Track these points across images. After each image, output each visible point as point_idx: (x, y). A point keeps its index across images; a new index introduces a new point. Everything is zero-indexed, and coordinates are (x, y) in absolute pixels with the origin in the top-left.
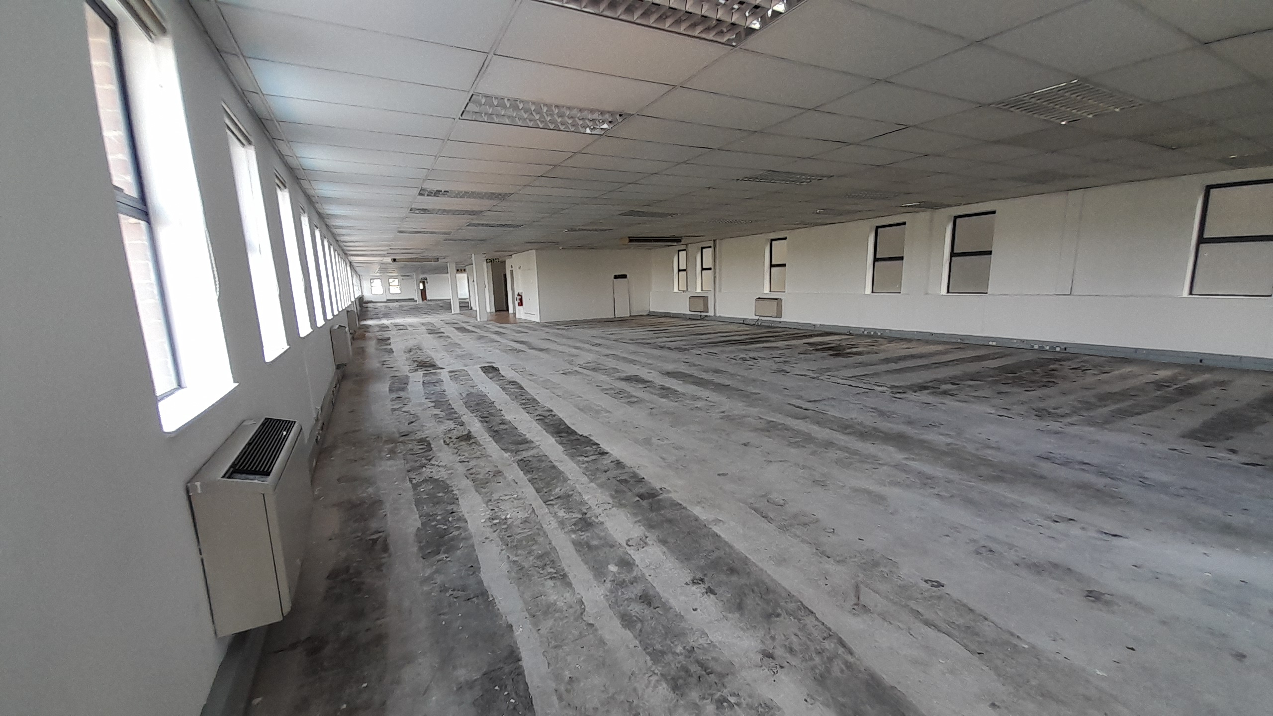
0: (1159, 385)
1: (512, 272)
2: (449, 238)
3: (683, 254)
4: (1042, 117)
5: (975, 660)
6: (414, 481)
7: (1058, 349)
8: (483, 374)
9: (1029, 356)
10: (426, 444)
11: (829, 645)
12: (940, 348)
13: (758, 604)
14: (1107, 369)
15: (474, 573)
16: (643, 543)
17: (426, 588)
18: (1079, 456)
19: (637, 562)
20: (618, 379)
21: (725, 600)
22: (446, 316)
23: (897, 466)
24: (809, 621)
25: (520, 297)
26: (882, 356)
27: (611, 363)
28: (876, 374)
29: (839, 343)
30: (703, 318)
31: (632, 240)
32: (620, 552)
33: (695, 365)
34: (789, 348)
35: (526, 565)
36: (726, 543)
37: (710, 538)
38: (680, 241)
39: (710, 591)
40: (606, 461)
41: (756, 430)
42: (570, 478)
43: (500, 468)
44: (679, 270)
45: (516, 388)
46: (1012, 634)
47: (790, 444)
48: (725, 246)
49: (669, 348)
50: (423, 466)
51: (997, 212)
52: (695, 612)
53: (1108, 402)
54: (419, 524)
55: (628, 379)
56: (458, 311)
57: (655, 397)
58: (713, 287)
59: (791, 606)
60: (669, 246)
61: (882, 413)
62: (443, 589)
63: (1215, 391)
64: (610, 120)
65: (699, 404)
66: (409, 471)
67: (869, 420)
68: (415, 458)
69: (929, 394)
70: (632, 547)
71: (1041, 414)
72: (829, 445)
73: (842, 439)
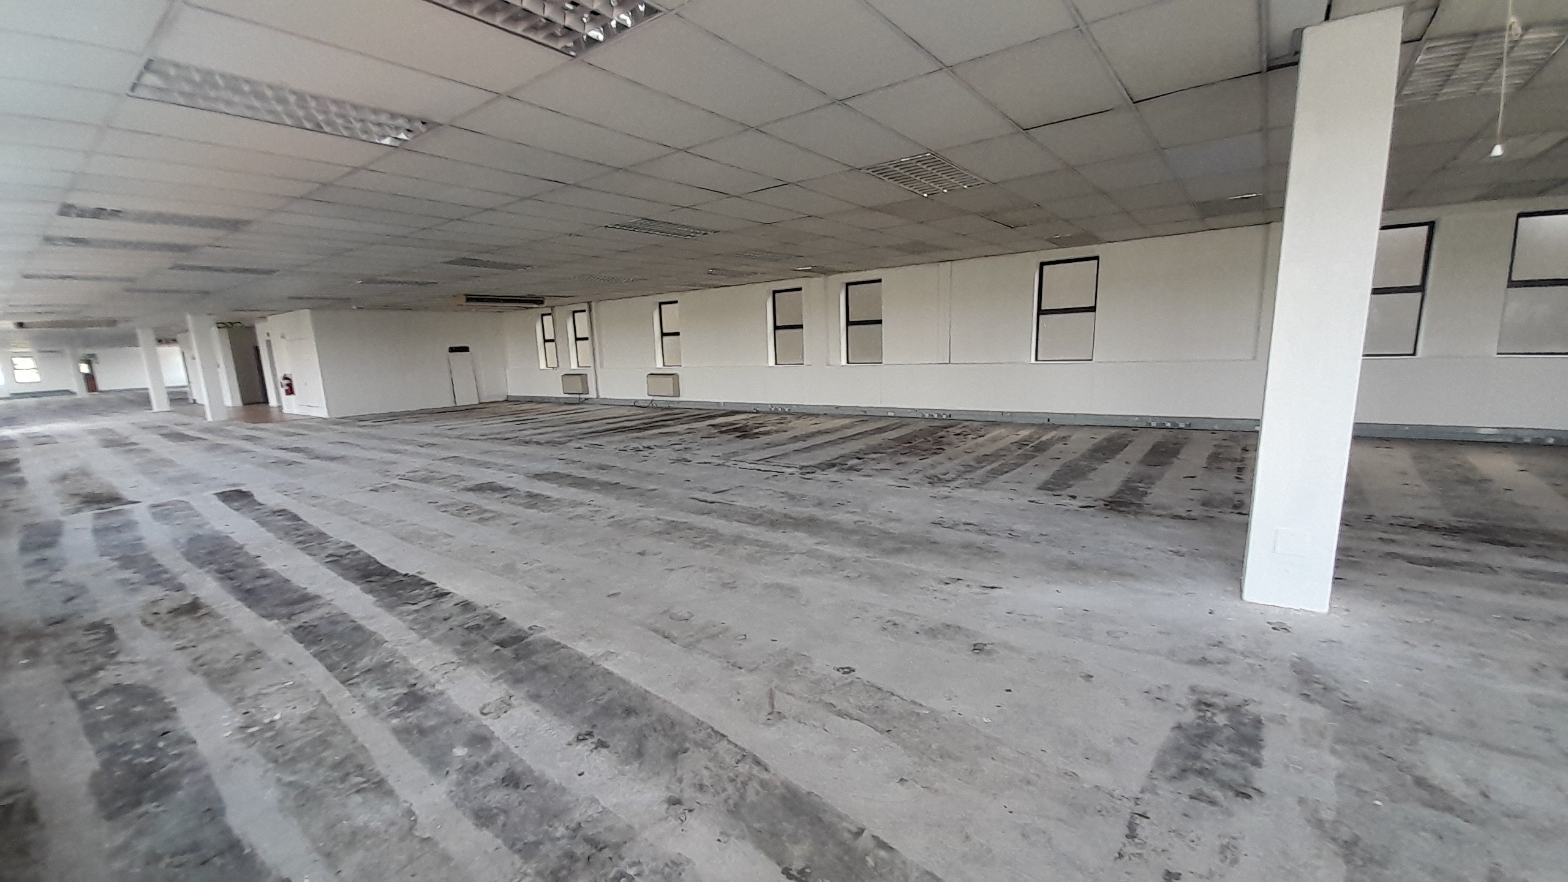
0: (1022, 444)
1: (269, 343)
2: (133, 288)
3: (548, 320)
4: (907, 187)
5: (885, 739)
6: (82, 697)
7: (944, 417)
8: (221, 504)
9: (923, 425)
10: (105, 632)
11: (744, 768)
12: (847, 421)
13: (662, 744)
14: (982, 433)
15: (213, 819)
16: (506, 705)
17: (118, 865)
18: (963, 516)
19: (496, 734)
20: (463, 490)
21: (620, 751)
22: (141, 417)
23: (809, 553)
24: (722, 747)
25: (287, 382)
26: (790, 434)
27: (452, 469)
28: (785, 455)
29: (745, 422)
30: (581, 402)
31: (470, 299)
32: (471, 726)
33: (573, 462)
34: (690, 432)
35: (312, 782)
36: (623, 681)
37: (600, 677)
38: (542, 302)
39: (602, 744)
40: (446, 605)
41: (653, 534)
42: (387, 640)
43: (259, 645)
44: (545, 341)
45: (288, 520)
47: (695, 545)
48: (603, 309)
49: (538, 443)
50: (101, 668)
51: (883, 281)
52: (582, 776)
53: (984, 464)
54: (95, 765)
55: (479, 488)
56: (166, 407)
57: (520, 508)
58: (592, 362)
59: (701, 736)
60: (527, 308)
61: (792, 497)
62: (153, 858)
63: (1060, 446)
64: (408, 127)
65: (581, 510)
66: (69, 681)
67: (779, 507)
68: (81, 657)
69: (838, 471)
70: (490, 715)
71: (934, 480)
72: (738, 540)
73: (752, 531)
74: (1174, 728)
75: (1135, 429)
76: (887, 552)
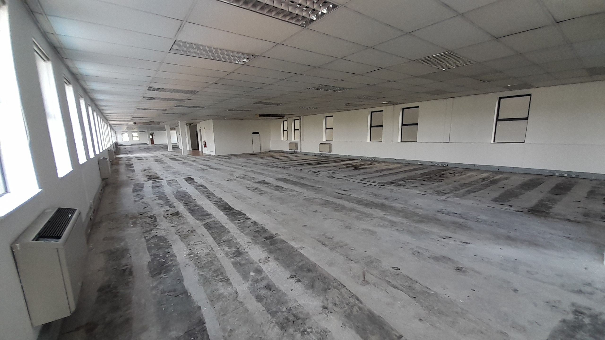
0: (483, 180)
1: (200, 130)
2: (165, 112)
3: (285, 123)
4: (436, 67)
5: (413, 301)
6: (147, 238)
7: (445, 165)
8: (185, 181)
9: (434, 169)
10: (153, 218)
11: (352, 300)
12: (399, 165)
13: (321, 285)
14: (463, 173)
15: (180, 282)
16: (267, 260)
17: (154, 292)
18: (453, 210)
19: (264, 270)
20: (255, 182)
21: (306, 284)
22: (165, 152)
23: (381, 218)
24: (343, 290)
25: (205, 143)
26: (375, 169)
27: (252, 175)
28: (372, 178)
29: (357, 163)
30: (295, 153)
31: (261, 115)
32: (256, 266)
33: (292, 175)
34: (335, 166)
35: (208, 276)
36: (306, 258)
37: (299, 256)
38: (284, 116)
39: (299, 281)
40: (249, 222)
41: (320, 204)
42: (231, 231)
43: (194, 229)
44: (284, 130)
45: (203, 188)
46: (428, 288)
47: (336, 210)
48: (305, 119)
49: (280, 167)
50: (152, 230)
51: (420, 107)
52: (292, 291)
53: (464, 188)
54: (149, 260)
55: (260, 182)
56: (172, 150)
57: (273, 190)
58: (300, 139)
59: (335, 284)
60: (279, 119)
61: (375, 195)
62: (163, 292)
63: (504, 182)
64: (247, 57)
65: (294, 193)
66: (144, 233)
67: (370, 198)
68: (147, 225)
69: (394, 186)
70: (262, 263)
71: (439, 193)
72: (352, 210)
73: (358, 207)
74: (561, 321)
75: (546, 176)
76: (415, 222)
